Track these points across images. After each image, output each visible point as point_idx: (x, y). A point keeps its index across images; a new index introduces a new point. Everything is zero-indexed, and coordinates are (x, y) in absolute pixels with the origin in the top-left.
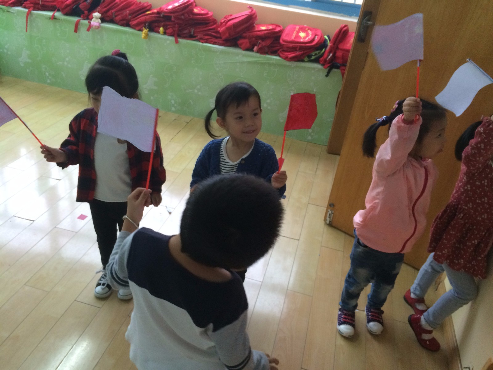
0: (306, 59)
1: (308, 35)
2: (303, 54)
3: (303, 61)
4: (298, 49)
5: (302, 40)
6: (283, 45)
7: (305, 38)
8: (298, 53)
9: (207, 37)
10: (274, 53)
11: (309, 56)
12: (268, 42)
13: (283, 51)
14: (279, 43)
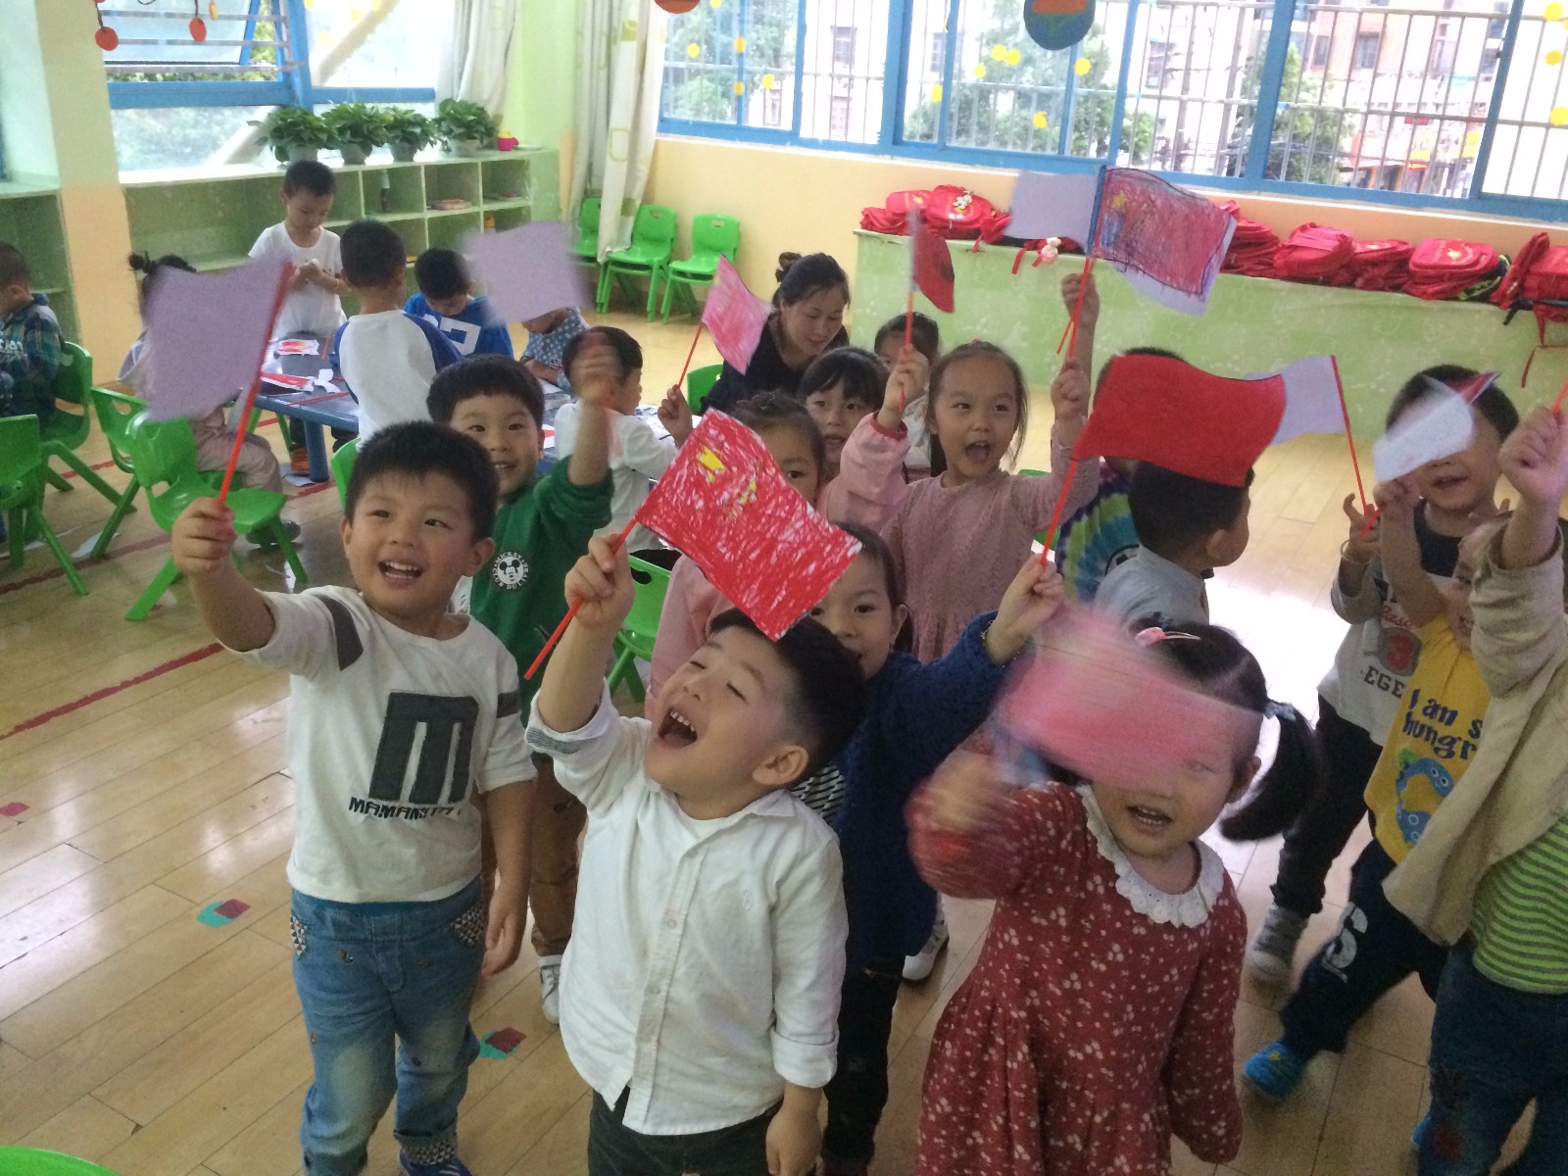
0: (1463, 296)
1: (1465, 254)
2: (1455, 287)
3: (1457, 299)
4: (1446, 278)
5: (1454, 263)
6: (1416, 272)
7: (1460, 259)
8: (1444, 286)
9: (1262, 267)
10: (1396, 288)
11: (1469, 292)
12: (1386, 269)
13: (1415, 283)
14: (1408, 272)
